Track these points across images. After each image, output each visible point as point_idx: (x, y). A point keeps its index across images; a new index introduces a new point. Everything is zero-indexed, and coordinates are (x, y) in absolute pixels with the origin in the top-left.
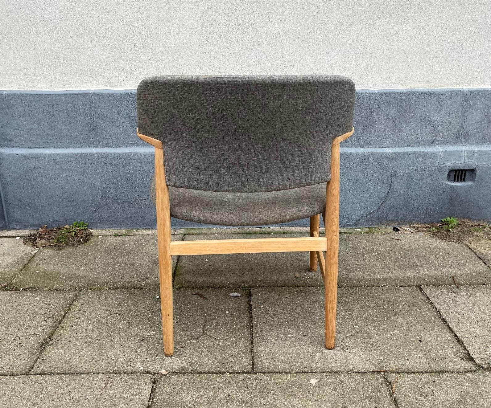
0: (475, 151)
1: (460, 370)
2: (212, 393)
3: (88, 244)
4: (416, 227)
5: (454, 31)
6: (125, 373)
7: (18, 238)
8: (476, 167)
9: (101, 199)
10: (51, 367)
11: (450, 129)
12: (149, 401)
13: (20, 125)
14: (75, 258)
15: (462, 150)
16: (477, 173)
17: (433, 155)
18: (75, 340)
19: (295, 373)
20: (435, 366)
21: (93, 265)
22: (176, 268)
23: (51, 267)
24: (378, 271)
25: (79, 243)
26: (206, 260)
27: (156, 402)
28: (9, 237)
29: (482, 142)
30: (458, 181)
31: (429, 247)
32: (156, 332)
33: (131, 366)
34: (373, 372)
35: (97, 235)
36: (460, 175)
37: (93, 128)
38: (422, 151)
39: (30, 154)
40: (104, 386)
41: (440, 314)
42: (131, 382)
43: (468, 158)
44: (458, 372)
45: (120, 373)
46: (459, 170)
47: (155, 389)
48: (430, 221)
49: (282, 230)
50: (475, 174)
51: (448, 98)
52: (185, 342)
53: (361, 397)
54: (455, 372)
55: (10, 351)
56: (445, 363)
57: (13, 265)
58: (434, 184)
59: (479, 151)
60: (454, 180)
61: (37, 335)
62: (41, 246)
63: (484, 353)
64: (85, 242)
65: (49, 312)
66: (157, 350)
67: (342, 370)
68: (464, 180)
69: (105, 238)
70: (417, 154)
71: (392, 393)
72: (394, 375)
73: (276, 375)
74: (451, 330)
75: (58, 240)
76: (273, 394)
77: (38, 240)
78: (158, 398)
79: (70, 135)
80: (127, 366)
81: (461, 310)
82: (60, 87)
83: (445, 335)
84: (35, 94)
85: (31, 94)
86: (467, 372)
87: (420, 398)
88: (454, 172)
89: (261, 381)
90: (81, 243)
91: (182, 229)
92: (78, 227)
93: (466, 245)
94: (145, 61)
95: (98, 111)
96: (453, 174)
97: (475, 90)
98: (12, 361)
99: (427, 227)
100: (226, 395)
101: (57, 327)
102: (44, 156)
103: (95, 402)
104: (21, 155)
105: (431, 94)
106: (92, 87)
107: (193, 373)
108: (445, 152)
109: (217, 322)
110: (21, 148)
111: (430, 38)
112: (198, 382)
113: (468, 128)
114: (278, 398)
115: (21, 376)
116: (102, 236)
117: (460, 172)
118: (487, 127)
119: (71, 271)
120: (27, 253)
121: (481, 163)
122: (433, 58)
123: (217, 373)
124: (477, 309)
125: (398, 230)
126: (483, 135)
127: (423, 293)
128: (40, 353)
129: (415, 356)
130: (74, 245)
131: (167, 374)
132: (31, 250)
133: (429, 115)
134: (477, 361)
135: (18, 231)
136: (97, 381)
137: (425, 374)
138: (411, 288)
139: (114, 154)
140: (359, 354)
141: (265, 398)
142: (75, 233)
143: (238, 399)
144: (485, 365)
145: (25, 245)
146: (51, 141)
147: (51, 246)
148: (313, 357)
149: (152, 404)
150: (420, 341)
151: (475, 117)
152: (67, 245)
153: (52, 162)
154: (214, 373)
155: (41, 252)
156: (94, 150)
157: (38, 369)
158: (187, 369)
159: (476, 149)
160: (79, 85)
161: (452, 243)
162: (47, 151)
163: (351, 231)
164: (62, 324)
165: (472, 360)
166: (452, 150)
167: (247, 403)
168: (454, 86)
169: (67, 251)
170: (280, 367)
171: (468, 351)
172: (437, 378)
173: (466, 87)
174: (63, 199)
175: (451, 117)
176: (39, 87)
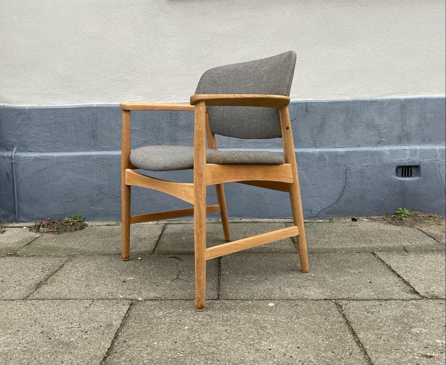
0: (417, 149)
1: (405, 299)
2: (181, 311)
3: (83, 231)
4: (373, 218)
5: (386, 52)
6: (106, 299)
7: (25, 228)
8: (420, 164)
9: (97, 195)
10: (45, 296)
11: (393, 132)
12: (126, 315)
13: (36, 134)
14: (72, 239)
15: (405, 149)
16: (421, 169)
17: (381, 154)
18: (66, 282)
19: (255, 300)
20: (382, 297)
21: (86, 242)
22: (157, 243)
23: (50, 244)
24: (336, 244)
25: (76, 230)
26: (184, 238)
27: (132, 315)
28: (18, 227)
29: (423, 142)
30: (405, 176)
31: (384, 230)
32: (136, 277)
33: (112, 296)
34: (325, 299)
35: (91, 225)
36: (407, 171)
37: (94, 135)
38: (371, 150)
39: (42, 156)
40: (88, 306)
41: (390, 267)
42: (111, 304)
43: (412, 156)
44: (403, 300)
45: (103, 299)
46: (405, 167)
47: (132, 308)
48: (384, 213)
49: (252, 221)
50: (420, 169)
51: (388, 106)
52: (161, 283)
53: (313, 313)
54: (400, 300)
55: (11, 288)
56: (392, 295)
57: (18, 243)
58: (385, 179)
59: (420, 150)
60: (402, 176)
61: (34, 279)
62: (44, 232)
63: (428, 289)
64: (81, 230)
65: (46, 267)
66: (136, 288)
67: (297, 299)
68: (411, 176)
69: (98, 227)
70: (366, 153)
71: (341, 311)
72: (345, 301)
73: (239, 301)
74: (399, 276)
75: (58, 228)
76: (235, 311)
77: (41, 228)
78: (133, 313)
79: (75, 141)
80: (109, 295)
81: (409, 265)
82: (70, 103)
83: (393, 279)
84: (50, 109)
85: (47, 109)
86: (412, 300)
87: (367, 314)
88: (401, 168)
89: (225, 304)
90: (77, 230)
91: (165, 220)
92: (76, 219)
93: (417, 229)
94: (138, 81)
95: (99, 121)
96: (400, 170)
97: (410, 99)
98: (12, 293)
99: (382, 218)
100: (193, 312)
101: (52, 275)
102: (53, 158)
103: (80, 314)
104: (34, 157)
105: (373, 102)
106: (95, 103)
107: (166, 299)
108: (390, 151)
109: (189, 272)
110: (35, 152)
111: (367, 58)
112: (169, 305)
113: (409, 130)
114: (238, 314)
115: (18, 301)
116: (96, 226)
117: (407, 168)
118: (425, 129)
119: (67, 246)
120: (31, 236)
121: (424, 159)
122: (371, 74)
123: (187, 300)
124: (424, 264)
125: (356, 220)
126: (422, 136)
127: (376, 256)
128: (36, 289)
129: (364, 290)
130: (71, 231)
131: (143, 300)
132: (34, 234)
133: (373, 120)
134: (421, 294)
135: (25, 223)
136: (82, 303)
137: (373, 301)
138: (365, 253)
139: (110, 155)
140: (314, 290)
141: (227, 313)
142: (73, 223)
143: (203, 314)
144: (428, 296)
145: (31, 232)
146: (59, 146)
147: (52, 232)
148: (272, 291)
149: (128, 316)
150: (370, 282)
151: (413, 121)
152: (65, 231)
153: (58, 163)
154: (184, 300)
155: (44, 235)
156: (93, 153)
157: (33, 297)
158: (161, 298)
159: (418, 148)
160: (85, 101)
161: (405, 227)
162: (55, 154)
163: (314, 221)
164: (56, 274)
165: (417, 293)
166: (396, 149)
167: (211, 316)
168: (392, 96)
169: (65, 234)
170: (242, 297)
171: (414, 288)
172: (383, 303)
173: (402, 97)
174: (65, 195)
175: (393, 121)
176: (54, 103)
